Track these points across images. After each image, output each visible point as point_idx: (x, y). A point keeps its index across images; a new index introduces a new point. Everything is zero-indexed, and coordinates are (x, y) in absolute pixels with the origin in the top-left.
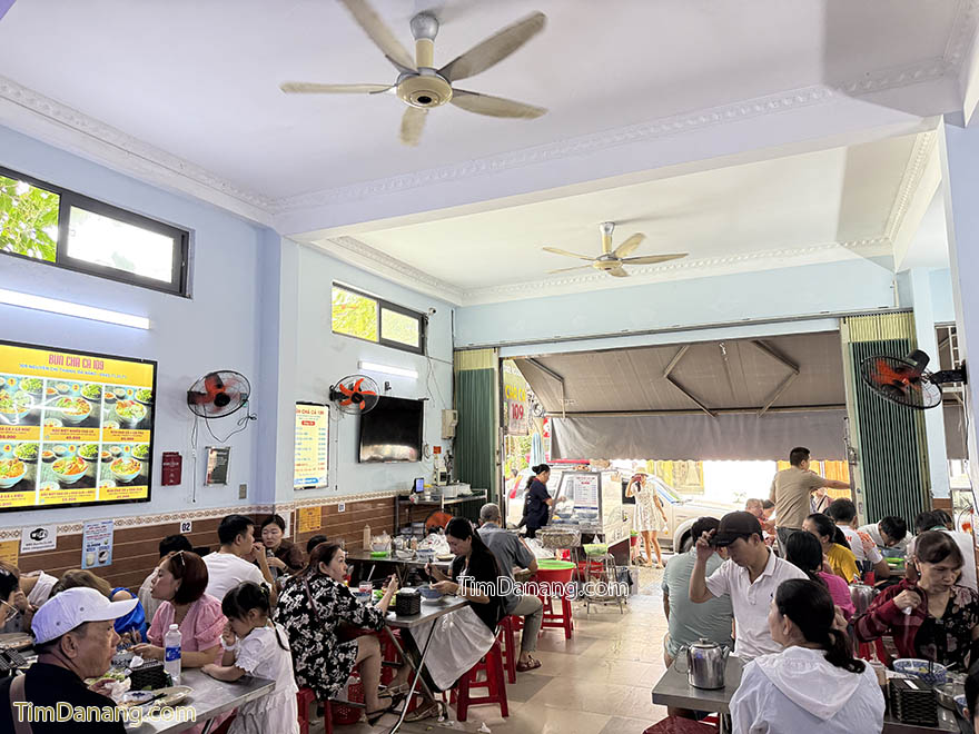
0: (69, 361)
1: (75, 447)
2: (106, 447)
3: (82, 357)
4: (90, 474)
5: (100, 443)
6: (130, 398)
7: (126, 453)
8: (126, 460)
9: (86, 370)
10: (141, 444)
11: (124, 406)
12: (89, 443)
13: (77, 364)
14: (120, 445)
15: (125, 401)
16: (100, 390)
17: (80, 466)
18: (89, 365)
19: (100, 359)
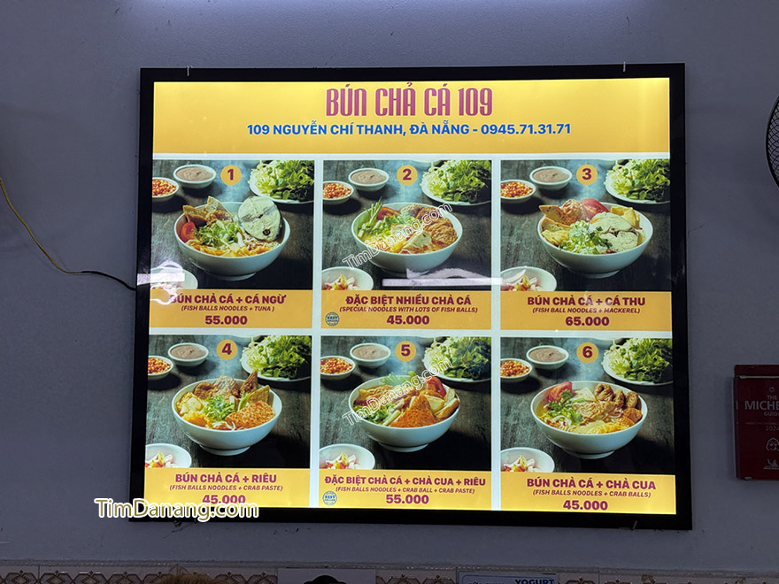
0: (385, 102)
1: (413, 348)
2: (515, 347)
3: (420, 87)
4: (467, 425)
5: (495, 335)
6: (589, 190)
7: (585, 365)
8: (584, 389)
9: (437, 120)
10: (639, 336)
11: (567, 219)
12: (459, 334)
13: (407, 107)
14: (561, 342)
15: (572, 203)
16: (485, 174)
17: (435, 402)
18: (444, 107)
19: (479, 85)
